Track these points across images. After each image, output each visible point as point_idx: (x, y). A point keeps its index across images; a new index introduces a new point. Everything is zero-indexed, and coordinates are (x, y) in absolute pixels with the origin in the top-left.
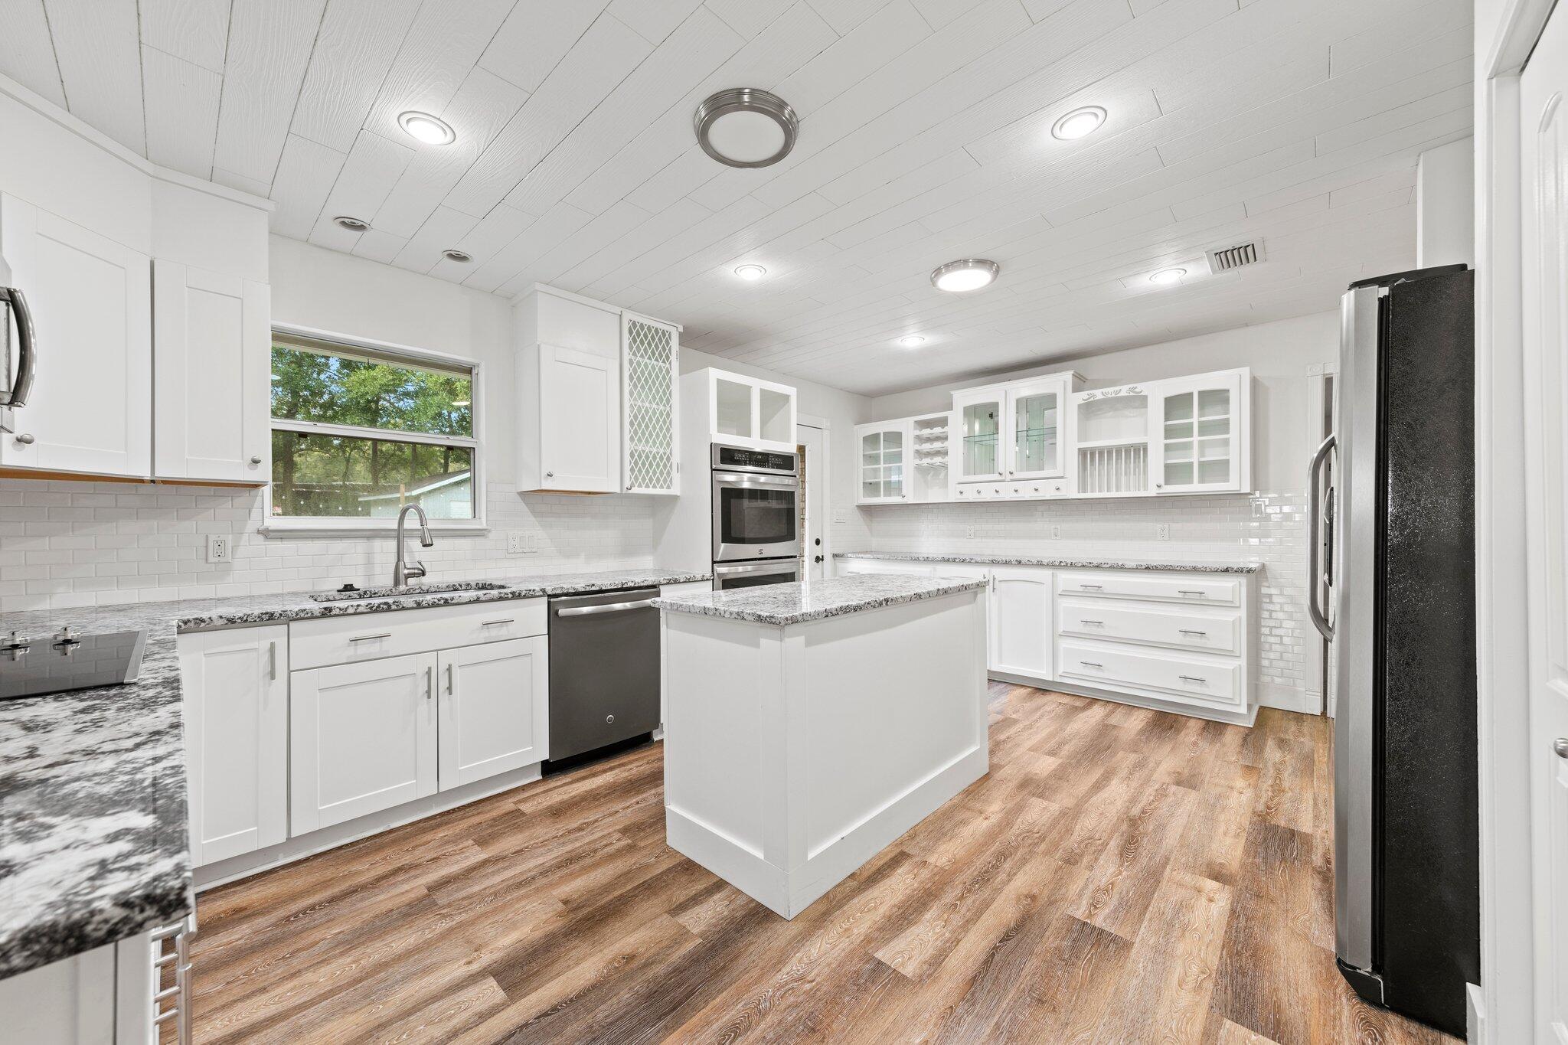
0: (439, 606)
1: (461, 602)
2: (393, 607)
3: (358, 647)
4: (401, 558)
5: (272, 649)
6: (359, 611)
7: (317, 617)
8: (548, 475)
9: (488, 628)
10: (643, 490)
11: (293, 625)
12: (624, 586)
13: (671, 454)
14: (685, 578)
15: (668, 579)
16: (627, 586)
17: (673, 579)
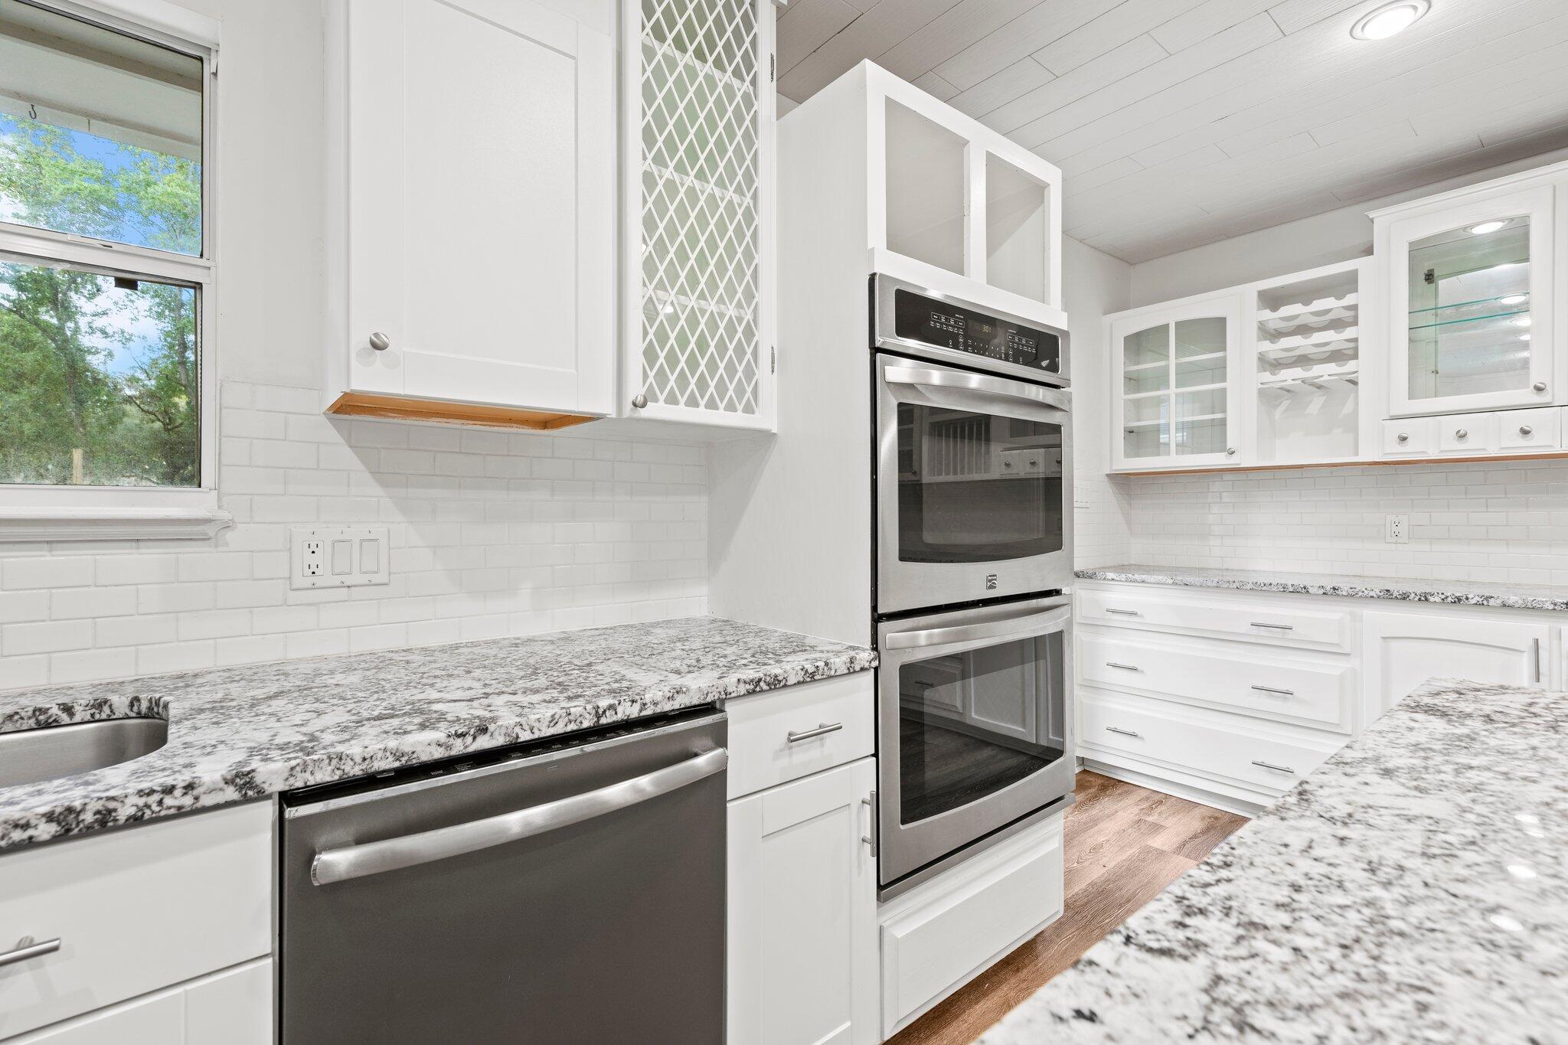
8: (374, 346)
10: (681, 413)
12: (603, 721)
13: (755, 321)
14: (803, 673)
15: (752, 681)
16: (615, 718)
17: (768, 679)
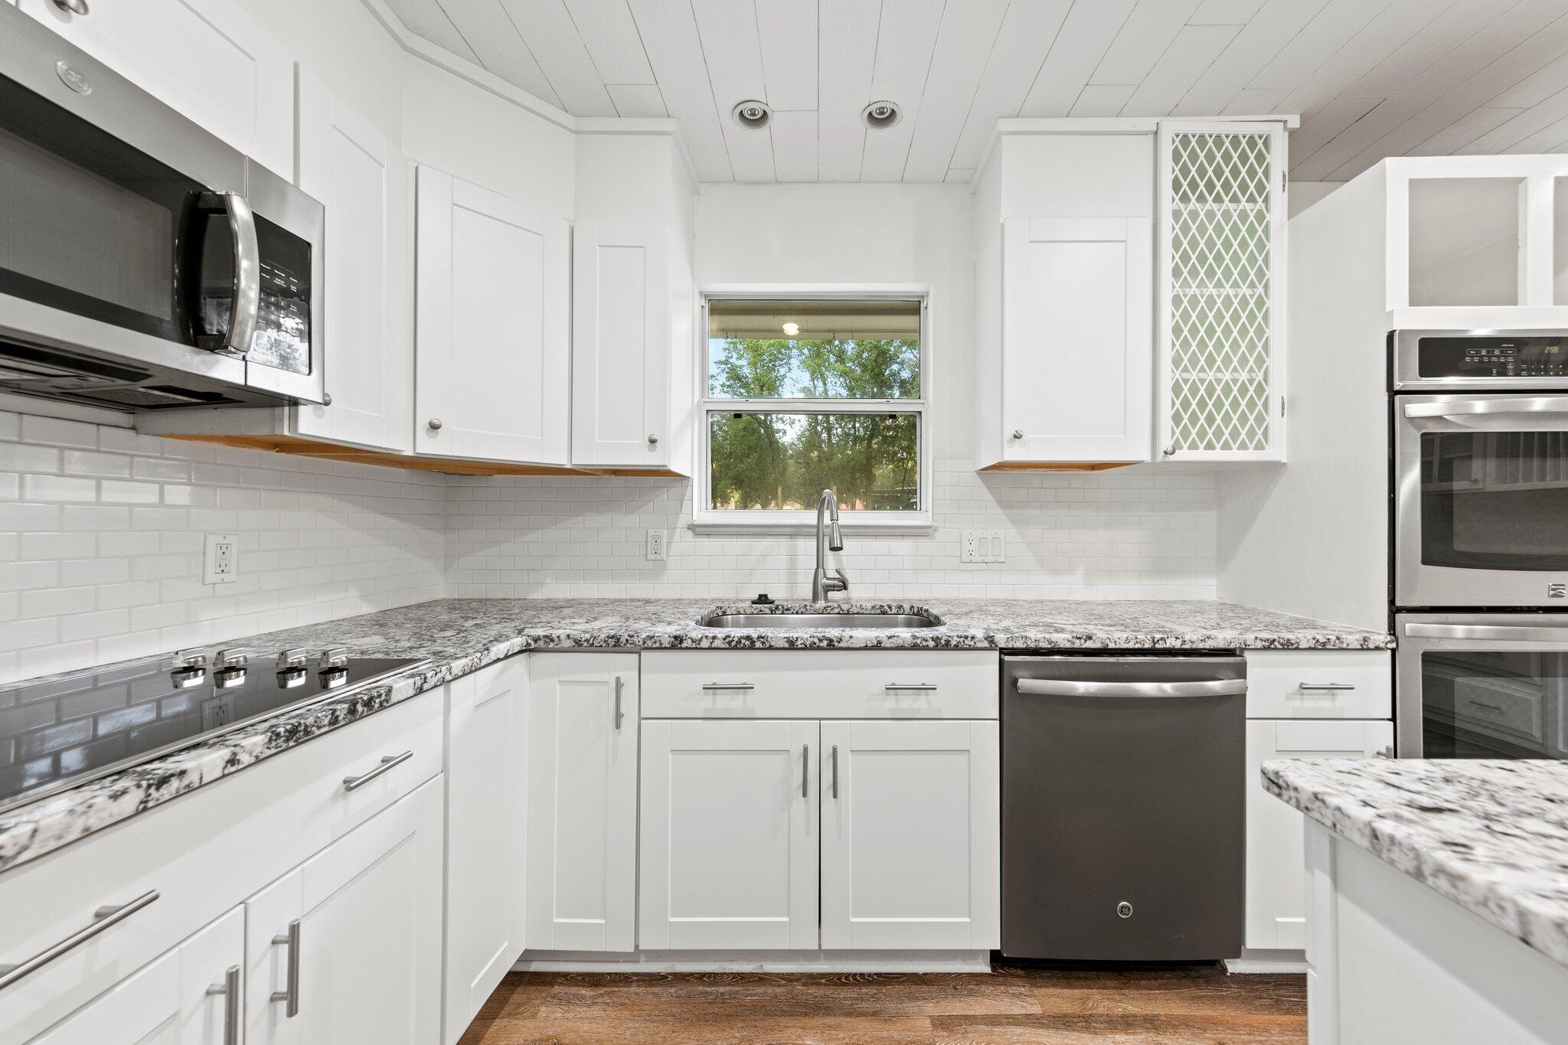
0: (820, 648)
1: (852, 646)
2: (758, 644)
3: (717, 696)
4: (821, 565)
5: (619, 685)
6: (714, 645)
7: (665, 648)
8: (1015, 437)
9: (896, 695)
10: (1202, 455)
11: (644, 654)
12: (1157, 646)
13: (1266, 380)
14: (1314, 642)
15: (1267, 640)
16: (1165, 646)
17: (1281, 641)
